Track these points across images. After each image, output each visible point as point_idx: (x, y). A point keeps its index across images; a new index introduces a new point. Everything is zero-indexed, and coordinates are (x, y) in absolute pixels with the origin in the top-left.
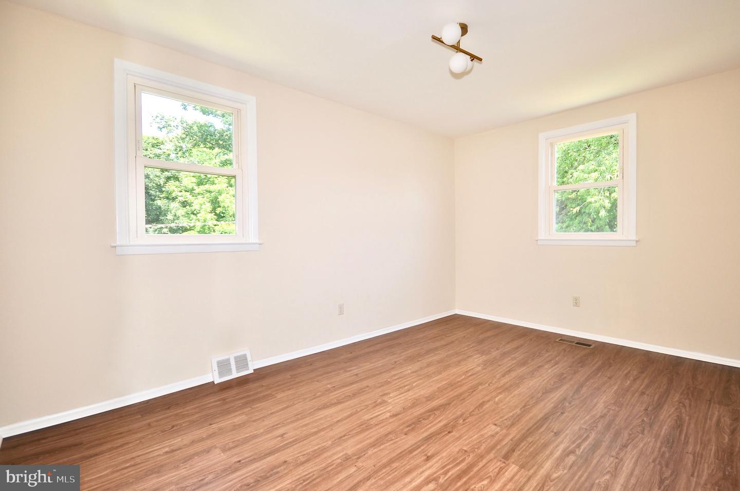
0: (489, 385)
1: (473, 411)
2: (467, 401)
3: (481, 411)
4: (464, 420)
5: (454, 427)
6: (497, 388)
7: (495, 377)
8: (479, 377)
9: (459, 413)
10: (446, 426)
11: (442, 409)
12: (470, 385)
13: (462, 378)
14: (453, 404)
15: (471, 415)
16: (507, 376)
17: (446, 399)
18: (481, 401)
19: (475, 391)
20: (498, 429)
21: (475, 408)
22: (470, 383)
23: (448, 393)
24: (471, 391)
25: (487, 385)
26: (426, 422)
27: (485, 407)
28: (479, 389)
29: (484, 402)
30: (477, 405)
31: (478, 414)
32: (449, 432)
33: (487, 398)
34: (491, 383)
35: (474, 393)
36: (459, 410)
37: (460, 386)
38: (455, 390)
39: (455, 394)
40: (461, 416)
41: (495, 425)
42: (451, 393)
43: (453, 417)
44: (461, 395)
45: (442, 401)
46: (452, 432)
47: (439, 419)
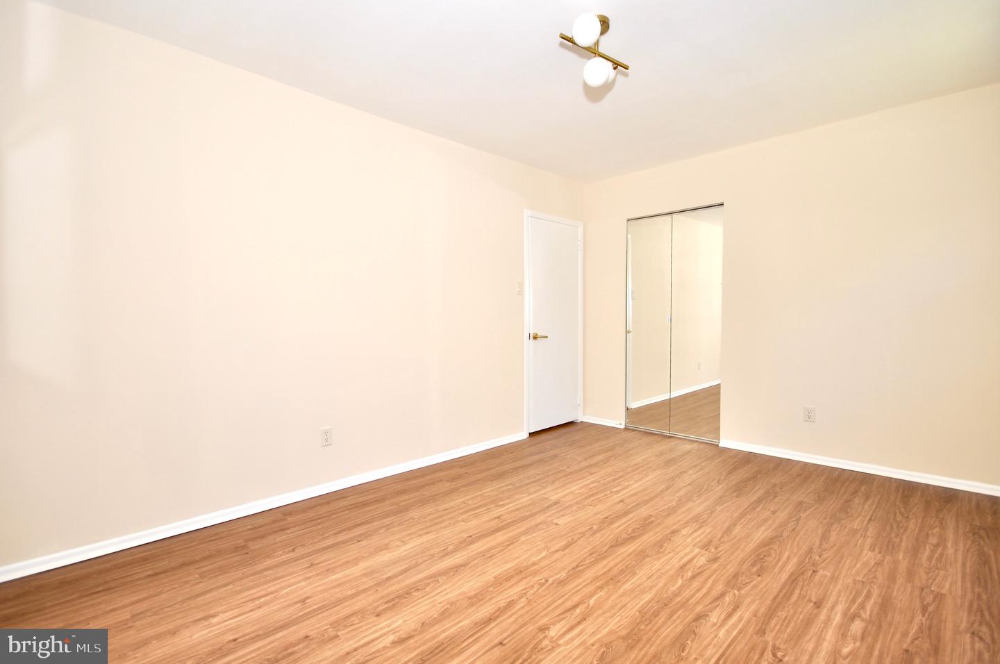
0: (547, 581)
1: (580, 538)
2: (586, 550)
3: (569, 538)
4: (592, 528)
5: (603, 522)
6: (535, 573)
7: (529, 602)
8: (560, 602)
9: (598, 535)
10: (612, 523)
11: (620, 539)
12: (580, 580)
13: (596, 597)
14: (607, 547)
15: (583, 534)
16: (502, 604)
17: (617, 554)
18: (566, 551)
19: (574, 568)
20: (555, 521)
21: (576, 541)
22: (579, 585)
23: (617, 564)
24: (581, 568)
25: (550, 581)
26: (635, 526)
27: (564, 543)
28: (567, 571)
29: (563, 550)
30: (573, 546)
31: (575, 535)
32: (607, 518)
33: (557, 555)
34: (542, 585)
35: (575, 564)
36: (597, 539)
37: (596, 579)
38: (606, 570)
39: (604, 562)
40: (595, 533)
41: (557, 524)
42: (611, 564)
43: (605, 531)
44: (596, 562)
45: (622, 551)
46: (604, 518)
47: (620, 528)
